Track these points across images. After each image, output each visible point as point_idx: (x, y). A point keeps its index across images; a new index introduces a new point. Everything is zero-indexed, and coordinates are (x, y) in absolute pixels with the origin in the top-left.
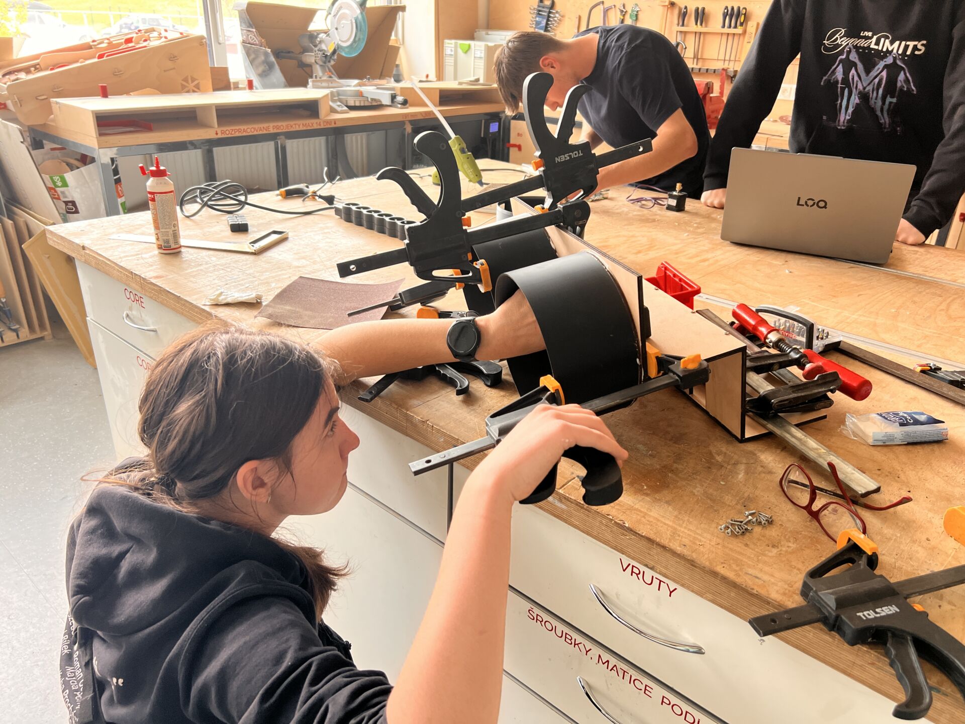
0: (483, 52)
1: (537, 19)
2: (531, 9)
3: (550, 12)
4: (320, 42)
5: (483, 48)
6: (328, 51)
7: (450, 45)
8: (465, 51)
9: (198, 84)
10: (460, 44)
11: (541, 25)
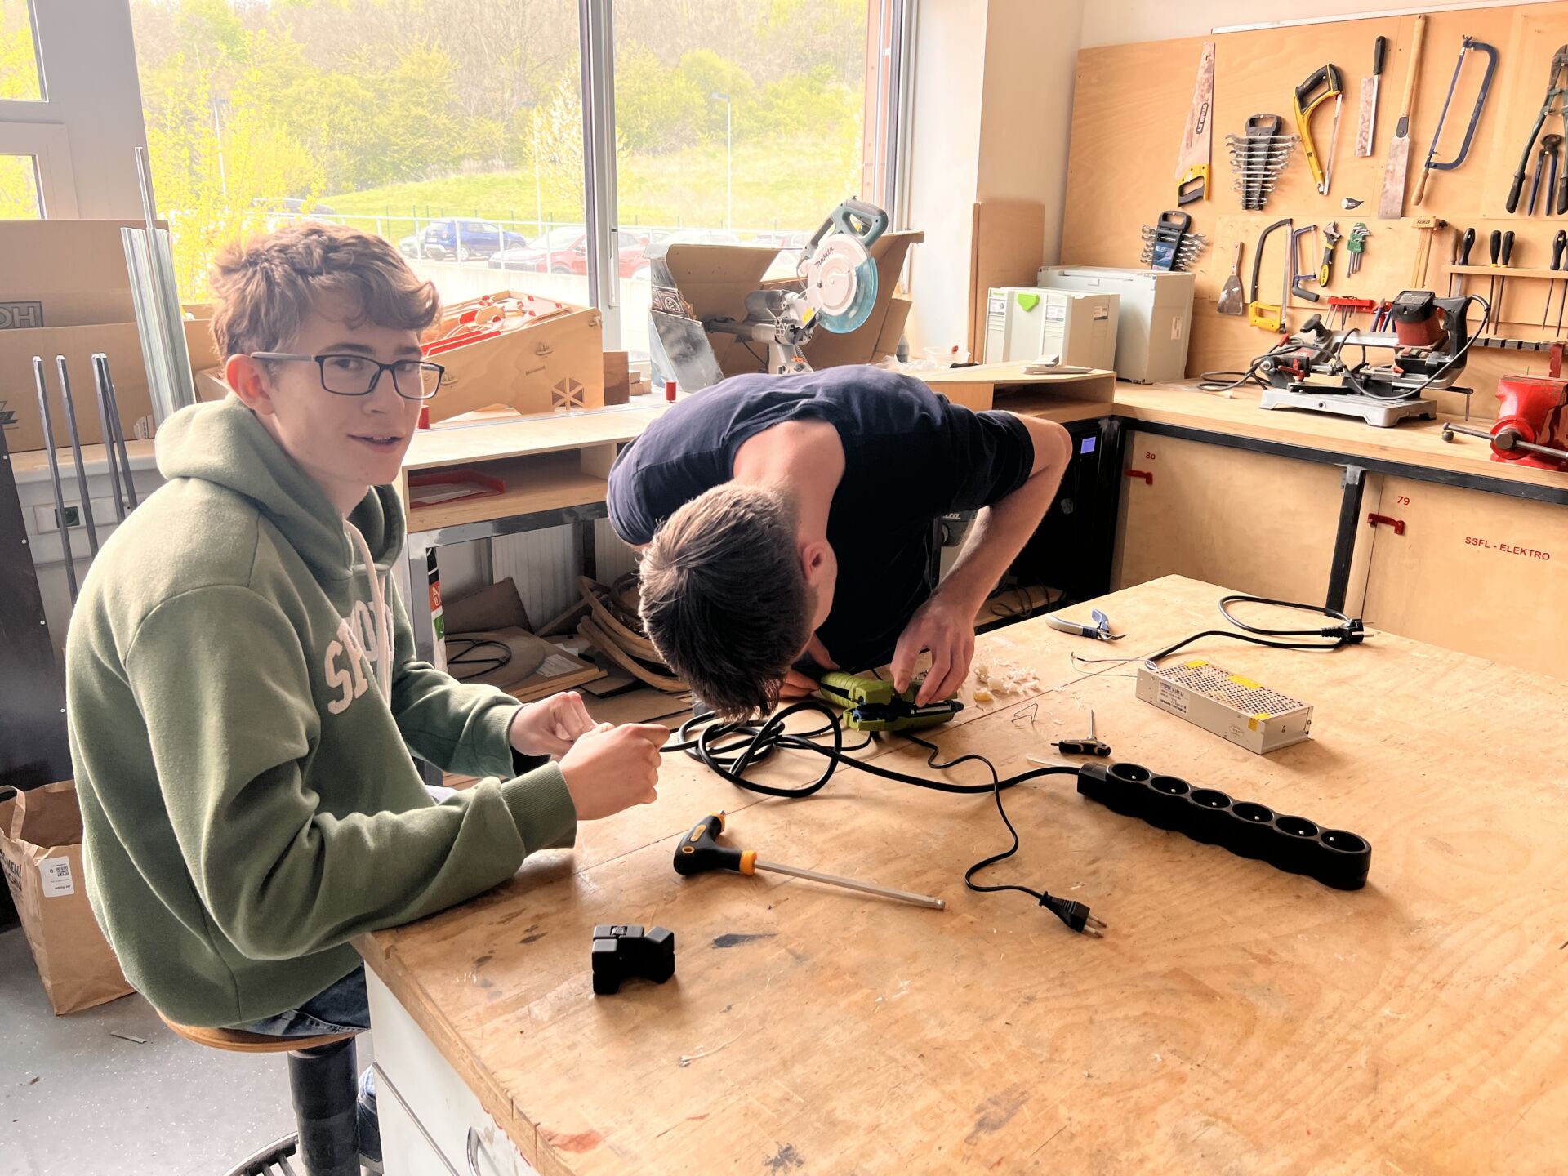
0: (1064, 309)
1: (1157, 248)
2: (1143, 231)
3: (1182, 238)
4: (788, 307)
5: (1065, 303)
6: (801, 322)
7: (998, 297)
8: (1027, 308)
9: (581, 392)
10: (1019, 295)
11: (1165, 259)
